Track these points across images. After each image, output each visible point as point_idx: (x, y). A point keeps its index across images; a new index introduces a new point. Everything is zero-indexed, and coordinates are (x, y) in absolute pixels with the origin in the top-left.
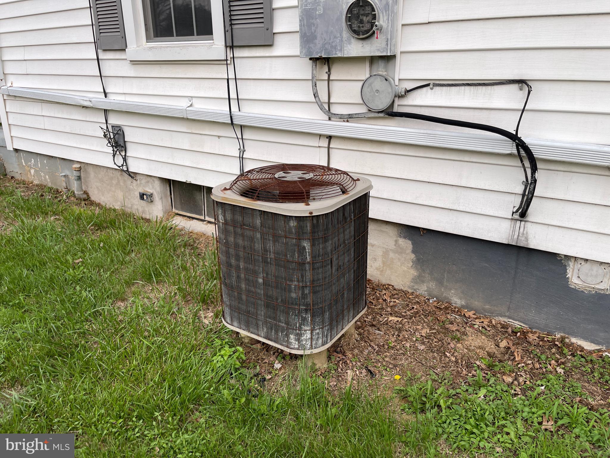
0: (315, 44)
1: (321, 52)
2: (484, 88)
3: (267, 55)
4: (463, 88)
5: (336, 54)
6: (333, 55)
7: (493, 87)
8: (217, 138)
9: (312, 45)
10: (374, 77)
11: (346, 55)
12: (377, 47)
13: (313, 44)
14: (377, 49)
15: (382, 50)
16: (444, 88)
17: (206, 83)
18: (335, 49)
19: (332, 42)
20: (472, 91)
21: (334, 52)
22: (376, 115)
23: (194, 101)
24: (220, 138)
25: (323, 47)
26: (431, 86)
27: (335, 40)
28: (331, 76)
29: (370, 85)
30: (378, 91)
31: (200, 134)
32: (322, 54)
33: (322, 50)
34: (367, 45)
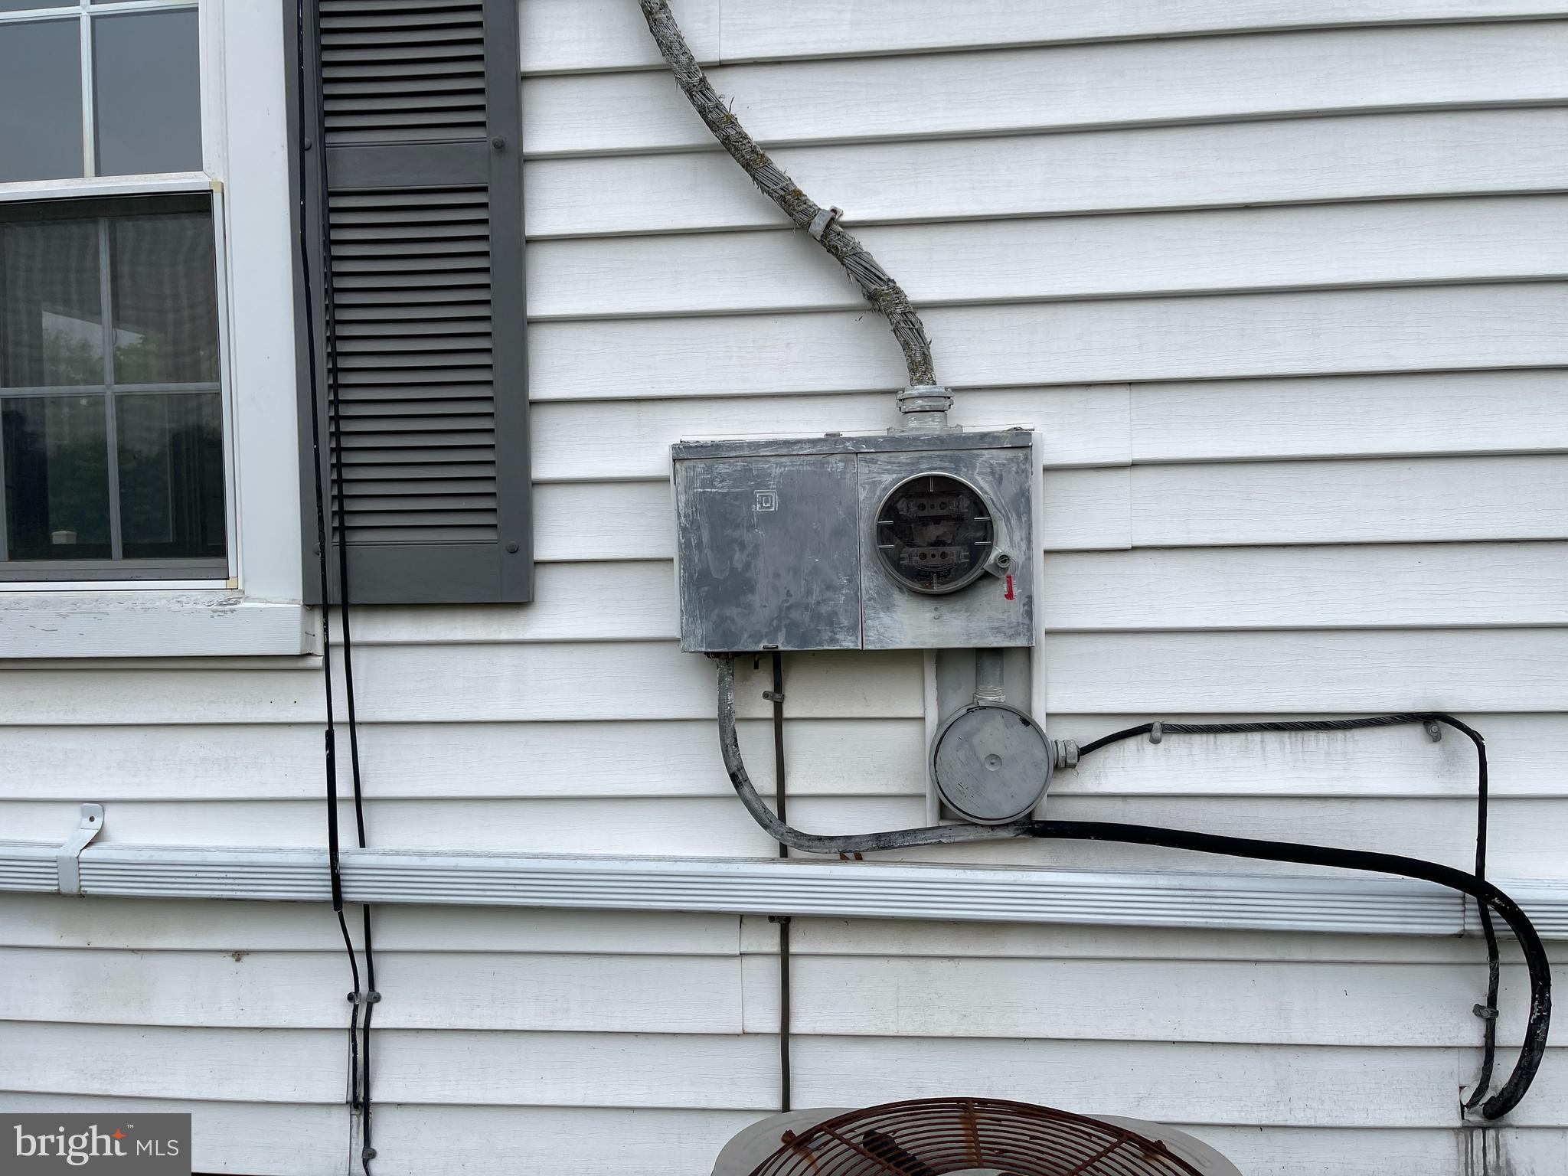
0: (749, 608)
1: (772, 634)
2: (1323, 736)
3: (504, 636)
4: (1256, 737)
5: (833, 640)
6: (821, 644)
7: (1349, 734)
8: (230, 960)
9: (732, 612)
10: (978, 716)
11: (874, 642)
12: (990, 619)
13: (738, 606)
14: (993, 628)
15: (1011, 632)
16: (1198, 739)
17: (188, 744)
18: (831, 623)
19: (818, 603)
20: (1288, 746)
21: (826, 635)
22: (986, 834)
23: (113, 817)
24: (245, 959)
25: (779, 618)
26: (1157, 734)
27: (829, 594)
28: (785, 706)
29: (968, 738)
30: (997, 757)
31: (133, 951)
32: (775, 639)
33: (778, 629)
34: (954, 615)
